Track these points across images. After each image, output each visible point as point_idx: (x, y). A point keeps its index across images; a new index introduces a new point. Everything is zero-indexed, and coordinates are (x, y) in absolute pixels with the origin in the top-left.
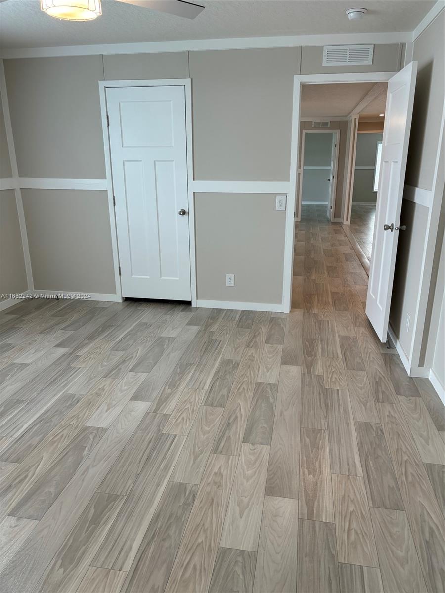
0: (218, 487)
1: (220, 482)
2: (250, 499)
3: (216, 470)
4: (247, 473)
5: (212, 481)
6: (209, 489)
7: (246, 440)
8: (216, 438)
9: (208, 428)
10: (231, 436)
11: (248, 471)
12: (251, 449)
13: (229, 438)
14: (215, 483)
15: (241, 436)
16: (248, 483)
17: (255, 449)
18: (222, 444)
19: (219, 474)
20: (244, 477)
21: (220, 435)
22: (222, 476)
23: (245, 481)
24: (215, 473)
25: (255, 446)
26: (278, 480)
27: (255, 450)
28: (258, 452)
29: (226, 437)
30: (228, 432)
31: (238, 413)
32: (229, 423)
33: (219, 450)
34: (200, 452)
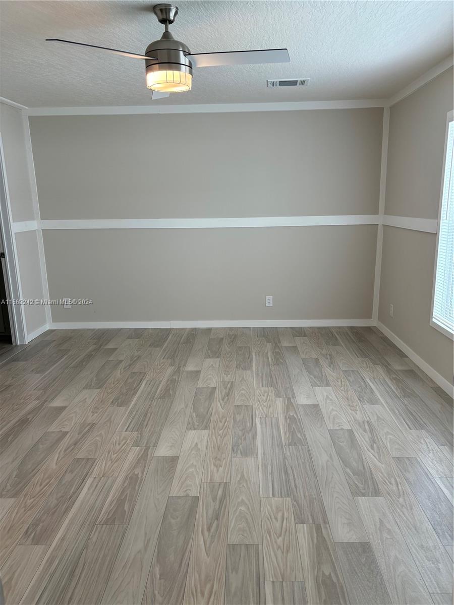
0: (216, 458)
1: (216, 461)
2: (191, 452)
3: (221, 469)
4: (193, 470)
5: (222, 460)
6: (223, 456)
7: (196, 499)
8: (228, 498)
9: (240, 509)
10: (212, 502)
11: (193, 471)
12: (190, 490)
13: (214, 499)
14: (220, 460)
15: (201, 503)
16: (192, 462)
17: (186, 491)
18: (220, 493)
19: (218, 466)
20: (196, 466)
21: (225, 502)
22: (214, 465)
23: (195, 463)
24: (221, 467)
25: (185, 494)
26: (167, 467)
27: (184, 490)
28: (182, 488)
29: (218, 500)
30: (217, 507)
31: (207, 536)
32: (217, 519)
33: (222, 486)
34: (241, 482)
